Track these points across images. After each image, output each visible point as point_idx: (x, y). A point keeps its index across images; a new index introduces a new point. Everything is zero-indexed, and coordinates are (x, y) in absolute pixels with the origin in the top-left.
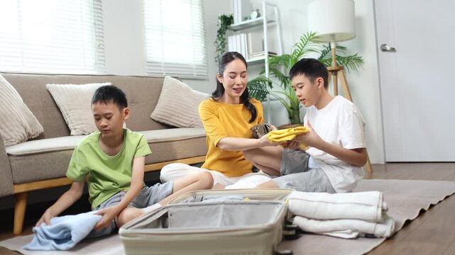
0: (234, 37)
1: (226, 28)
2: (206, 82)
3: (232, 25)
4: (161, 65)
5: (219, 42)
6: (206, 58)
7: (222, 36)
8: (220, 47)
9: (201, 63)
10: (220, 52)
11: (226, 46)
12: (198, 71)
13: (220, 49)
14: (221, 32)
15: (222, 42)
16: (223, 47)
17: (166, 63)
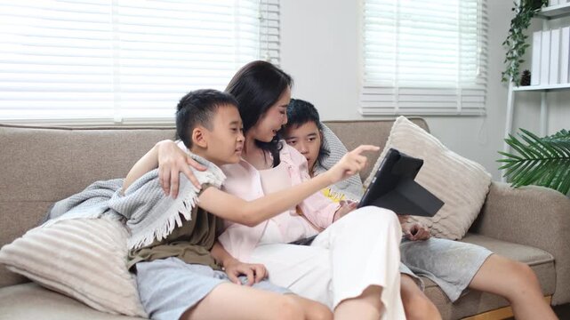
0: (546, 34)
1: (531, 15)
2: (479, 121)
3: (544, 9)
4: (394, 91)
5: (514, 43)
6: (485, 75)
7: (520, 32)
8: (515, 53)
9: (473, 85)
10: (514, 62)
11: (526, 50)
12: (464, 99)
13: (513, 58)
14: (519, 22)
15: (519, 43)
16: (522, 52)
17: (401, 88)
